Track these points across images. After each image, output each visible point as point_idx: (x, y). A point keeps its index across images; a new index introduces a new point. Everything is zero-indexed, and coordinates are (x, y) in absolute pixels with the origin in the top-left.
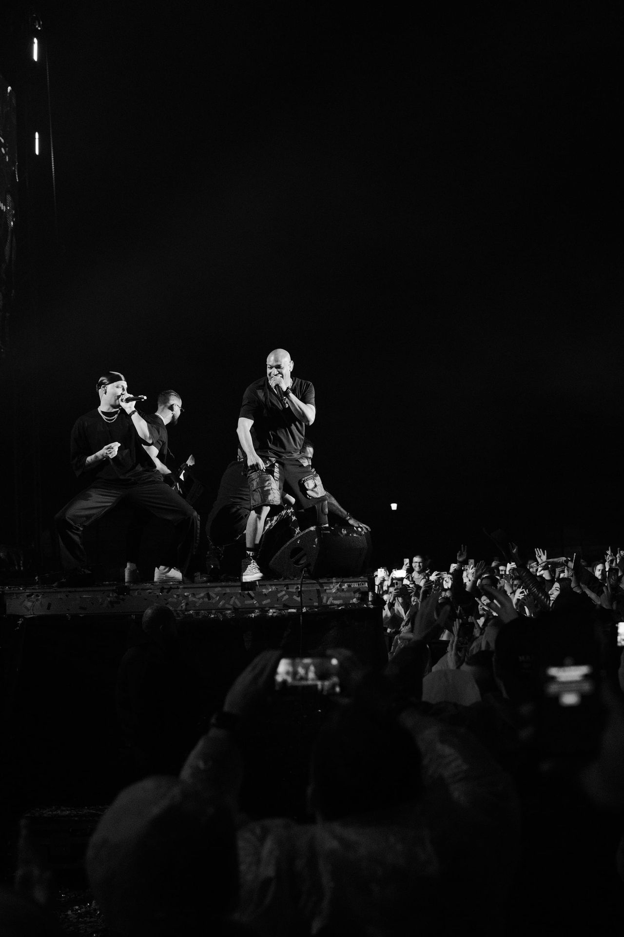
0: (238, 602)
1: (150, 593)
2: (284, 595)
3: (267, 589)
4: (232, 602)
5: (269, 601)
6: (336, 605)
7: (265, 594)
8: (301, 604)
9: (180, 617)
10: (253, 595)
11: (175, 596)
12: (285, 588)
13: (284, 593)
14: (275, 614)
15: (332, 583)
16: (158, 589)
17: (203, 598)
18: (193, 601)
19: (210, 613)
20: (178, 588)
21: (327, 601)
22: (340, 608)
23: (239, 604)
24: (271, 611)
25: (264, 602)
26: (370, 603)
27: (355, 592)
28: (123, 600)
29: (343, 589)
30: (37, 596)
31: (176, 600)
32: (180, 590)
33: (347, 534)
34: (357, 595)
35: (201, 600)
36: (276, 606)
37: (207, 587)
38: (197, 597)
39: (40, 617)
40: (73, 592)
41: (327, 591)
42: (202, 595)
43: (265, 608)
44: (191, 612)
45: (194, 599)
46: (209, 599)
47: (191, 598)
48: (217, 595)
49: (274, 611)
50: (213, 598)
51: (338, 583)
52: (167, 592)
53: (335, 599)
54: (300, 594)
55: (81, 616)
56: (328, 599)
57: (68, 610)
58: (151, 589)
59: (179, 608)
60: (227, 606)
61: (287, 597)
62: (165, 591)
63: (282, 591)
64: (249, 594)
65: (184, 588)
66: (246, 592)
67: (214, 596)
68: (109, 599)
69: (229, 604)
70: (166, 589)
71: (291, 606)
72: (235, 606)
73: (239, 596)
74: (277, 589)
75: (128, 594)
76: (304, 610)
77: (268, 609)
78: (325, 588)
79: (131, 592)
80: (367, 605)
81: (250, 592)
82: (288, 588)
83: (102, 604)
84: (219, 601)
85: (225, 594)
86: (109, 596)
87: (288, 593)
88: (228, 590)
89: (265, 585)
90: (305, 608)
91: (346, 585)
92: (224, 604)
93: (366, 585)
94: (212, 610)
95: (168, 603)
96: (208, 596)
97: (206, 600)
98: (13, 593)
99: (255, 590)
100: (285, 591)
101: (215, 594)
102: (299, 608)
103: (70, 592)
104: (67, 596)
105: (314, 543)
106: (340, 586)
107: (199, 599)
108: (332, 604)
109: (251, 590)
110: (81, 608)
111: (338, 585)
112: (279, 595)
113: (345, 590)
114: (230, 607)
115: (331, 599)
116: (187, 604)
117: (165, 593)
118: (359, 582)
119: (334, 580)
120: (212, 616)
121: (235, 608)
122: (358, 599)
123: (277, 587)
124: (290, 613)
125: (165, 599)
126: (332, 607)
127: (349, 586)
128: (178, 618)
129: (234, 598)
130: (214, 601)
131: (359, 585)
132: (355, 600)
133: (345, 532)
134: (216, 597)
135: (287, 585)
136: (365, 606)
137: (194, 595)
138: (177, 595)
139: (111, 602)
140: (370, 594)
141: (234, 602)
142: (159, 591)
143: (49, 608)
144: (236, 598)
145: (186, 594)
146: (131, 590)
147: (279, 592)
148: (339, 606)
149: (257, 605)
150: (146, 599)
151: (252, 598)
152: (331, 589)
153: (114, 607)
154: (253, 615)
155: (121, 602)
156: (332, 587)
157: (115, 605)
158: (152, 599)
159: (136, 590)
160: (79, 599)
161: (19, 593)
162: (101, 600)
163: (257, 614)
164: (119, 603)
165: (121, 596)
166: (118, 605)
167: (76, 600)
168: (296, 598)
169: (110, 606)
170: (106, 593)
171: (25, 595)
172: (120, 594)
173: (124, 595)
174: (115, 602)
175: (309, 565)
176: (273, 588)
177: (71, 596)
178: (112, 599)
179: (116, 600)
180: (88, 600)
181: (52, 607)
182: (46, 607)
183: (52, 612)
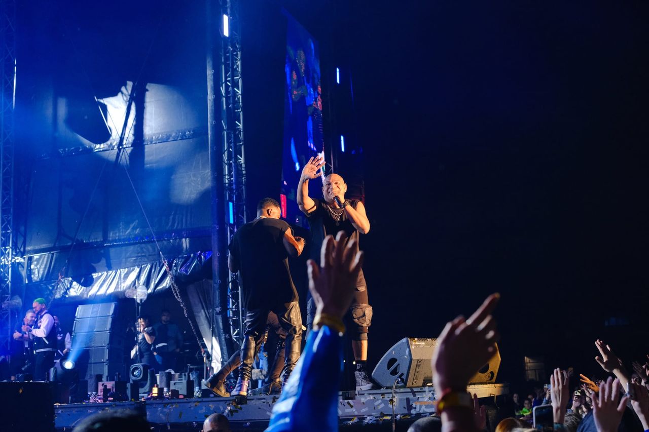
1: (264, 402)
2: (380, 404)
3: (366, 398)
7: (363, 403)
8: (394, 412)
10: (352, 404)
12: (381, 397)
13: (380, 401)
14: (371, 421)
15: (425, 392)
21: (420, 410)
24: (368, 418)
25: (363, 410)
28: (241, 408)
30: (172, 406)
36: (373, 414)
39: (172, 425)
40: (200, 402)
41: (420, 400)
43: (364, 415)
49: (371, 418)
51: (430, 392)
53: (427, 407)
56: (421, 407)
57: (196, 418)
58: (264, 399)
61: (383, 405)
63: (378, 399)
64: (348, 403)
66: (346, 401)
68: (229, 408)
71: (385, 414)
74: (374, 398)
75: (246, 403)
76: (398, 417)
77: (366, 416)
78: (418, 397)
79: (248, 401)
81: (350, 401)
82: (383, 397)
86: (229, 405)
87: (383, 401)
89: (363, 394)
98: (153, 404)
99: (355, 399)
100: (381, 400)
102: (394, 416)
103: (198, 402)
104: (196, 405)
105: (405, 354)
108: (424, 412)
109: (351, 399)
111: (430, 394)
112: (376, 404)
115: (423, 407)
119: (427, 389)
123: (375, 396)
124: (384, 420)
135: (383, 394)
139: (230, 410)
142: (272, 400)
143: (180, 416)
146: (248, 400)
147: (376, 401)
149: (356, 413)
150: (260, 408)
151: (352, 407)
152: (423, 398)
153: (232, 415)
154: (351, 422)
155: (240, 411)
156: (424, 395)
157: (233, 413)
158: (265, 408)
159: (253, 399)
160: (204, 408)
161: (158, 404)
162: (222, 409)
163: (355, 420)
164: (237, 411)
165: (239, 406)
166: (236, 413)
167: (202, 409)
168: (390, 406)
169: (229, 414)
170: (228, 403)
171: (162, 405)
172: (238, 403)
173: (242, 404)
174: (234, 411)
175: (402, 374)
176: (371, 397)
177: (199, 405)
178: (232, 408)
179: (235, 409)
180: (211, 409)
181: (182, 415)
182: (178, 415)
183: (182, 420)
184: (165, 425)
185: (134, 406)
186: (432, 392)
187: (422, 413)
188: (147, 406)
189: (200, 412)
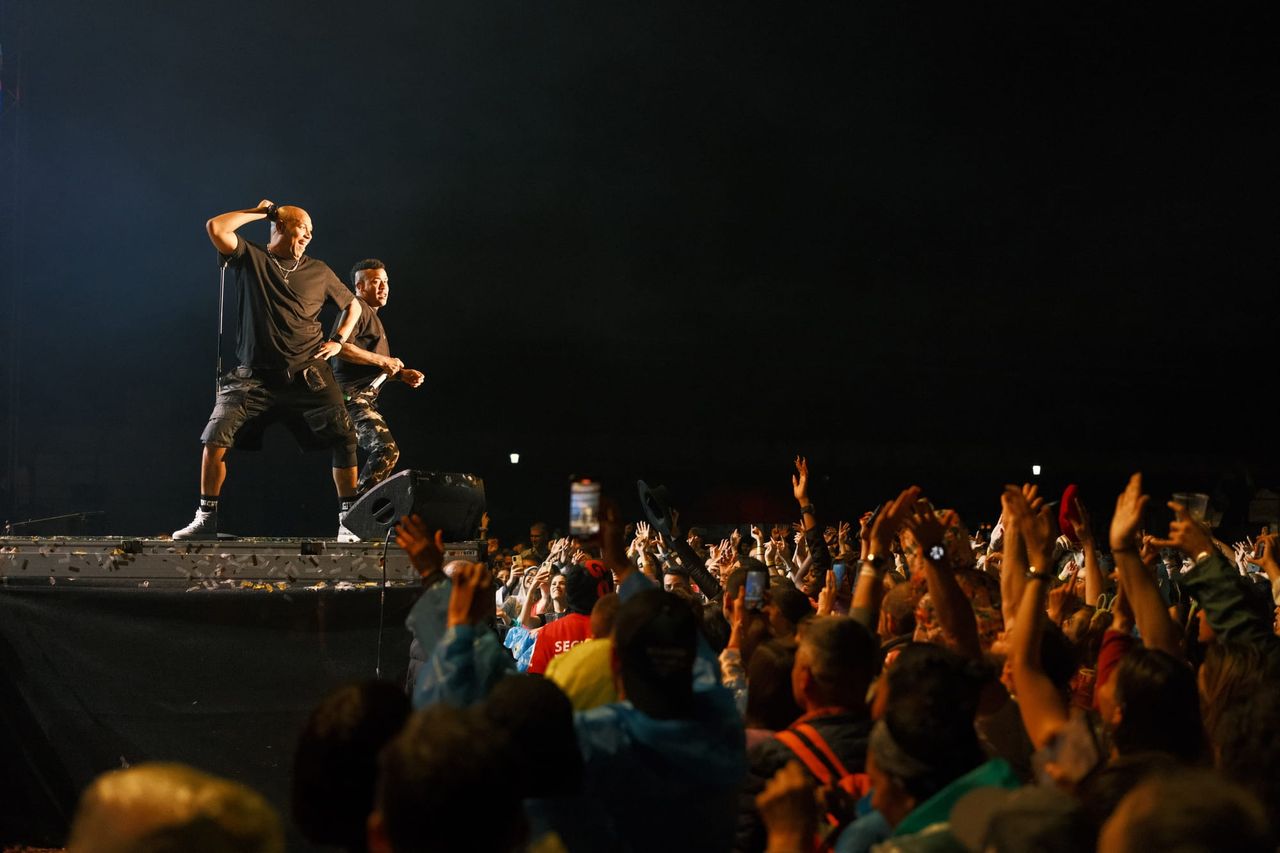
0: (294, 569)
1: (171, 552)
2: (362, 563)
3: (337, 553)
4: (286, 569)
5: (339, 570)
7: (335, 561)
8: (384, 576)
9: (212, 586)
10: (317, 561)
11: (207, 557)
12: (362, 553)
13: (360, 559)
14: (346, 588)
16: (183, 547)
17: (246, 562)
18: (232, 565)
19: (256, 583)
20: (212, 547)
23: (296, 573)
24: (341, 583)
25: (333, 571)
28: (132, 560)
30: (9, 549)
31: (208, 564)
32: (214, 550)
33: (453, 484)
35: (244, 564)
36: (347, 577)
37: (252, 548)
38: (239, 560)
39: (11, 580)
40: (59, 546)
42: (245, 558)
43: (333, 579)
44: (229, 581)
45: (234, 563)
46: (255, 564)
47: (229, 562)
48: (267, 558)
49: (346, 583)
50: (261, 563)
52: (197, 552)
54: (383, 561)
55: (71, 579)
57: (53, 571)
58: (173, 546)
59: (212, 575)
60: (280, 575)
61: (364, 565)
62: (193, 550)
63: (358, 557)
64: (311, 560)
65: (221, 547)
66: (308, 556)
67: (262, 560)
68: (112, 558)
69: (283, 572)
70: (194, 547)
71: (370, 577)
72: (292, 576)
73: (298, 561)
74: (351, 554)
75: (141, 552)
76: (388, 583)
77: (337, 580)
79: (143, 549)
81: (313, 556)
82: (366, 554)
83: (101, 564)
84: (270, 566)
85: (278, 557)
86: (112, 554)
87: (365, 560)
88: (282, 553)
89: (335, 548)
90: (388, 581)
92: (276, 572)
94: (258, 578)
95: (194, 568)
96: (255, 560)
97: (251, 564)
99: (320, 554)
100: (363, 557)
101: (264, 557)
102: (381, 581)
103: (56, 546)
104: (52, 551)
105: (405, 493)
107: (241, 563)
109: (315, 553)
110: (71, 569)
112: (354, 563)
114: (285, 576)
116: (223, 570)
117: (192, 553)
120: (259, 587)
121: (290, 578)
123: (353, 551)
124: (368, 587)
125: (193, 562)
128: (210, 589)
129: (290, 563)
130: (261, 567)
133: (450, 481)
134: (265, 562)
135: (365, 550)
137: (234, 557)
138: (210, 556)
139: (115, 562)
141: (290, 569)
142: (185, 549)
143: (24, 567)
144: (294, 563)
145: (223, 555)
146: (146, 547)
147: (353, 558)
149: (323, 576)
150: (165, 561)
151: (316, 565)
153: (117, 568)
154: (315, 588)
155: (130, 563)
157: (120, 567)
158: (174, 561)
159: (153, 547)
160: (68, 555)
162: (100, 559)
163: (321, 586)
164: (126, 564)
165: (130, 555)
166: (125, 567)
167: (65, 557)
168: (380, 567)
169: (113, 567)
170: (109, 549)
172: (127, 551)
173: (134, 552)
174: (121, 563)
176: (347, 552)
177: (58, 551)
178: (117, 558)
179: (122, 560)
180: (82, 558)
181: (28, 566)
182: (21, 565)
183: (29, 573)
189: (61, 561)
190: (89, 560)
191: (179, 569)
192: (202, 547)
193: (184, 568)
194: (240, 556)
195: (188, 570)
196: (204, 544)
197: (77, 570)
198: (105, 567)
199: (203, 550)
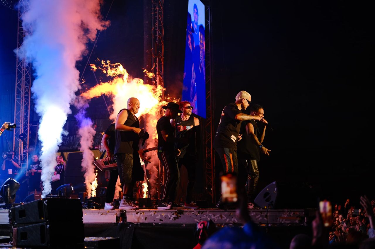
0: (235, 220)
1: (193, 214)
2: (260, 217)
4: (233, 220)
6: (286, 223)
8: (267, 222)
11: (205, 216)
13: (259, 216)
16: (197, 212)
17: (218, 217)
18: (213, 219)
19: (222, 225)
20: (207, 212)
21: (282, 221)
22: (289, 225)
26: (305, 223)
27: (297, 217)
28: (180, 217)
29: (291, 216)
30: (141, 213)
32: (207, 213)
34: (298, 219)
35: (218, 218)
37: (221, 212)
38: (216, 216)
39: (141, 224)
40: (157, 212)
41: (282, 216)
42: (218, 215)
45: (214, 218)
46: (222, 218)
47: (213, 217)
50: (224, 217)
51: (288, 212)
52: (202, 214)
53: (286, 220)
54: (266, 216)
55: (160, 224)
57: (155, 221)
58: (193, 212)
60: (231, 222)
62: (200, 213)
63: (258, 215)
65: (210, 212)
68: (173, 216)
69: (232, 221)
70: (201, 212)
71: (262, 223)
74: (256, 214)
75: (183, 214)
76: (270, 225)
78: (281, 214)
79: (184, 213)
80: (303, 224)
82: (261, 214)
83: (170, 218)
84: (226, 220)
85: (230, 215)
86: (173, 214)
87: (261, 216)
90: (270, 224)
91: (292, 213)
92: (229, 221)
93: (304, 213)
94: (223, 223)
95: (201, 219)
96: (222, 217)
97: (220, 218)
98: (130, 212)
100: (260, 215)
101: (225, 215)
102: (267, 224)
103: (156, 212)
104: (154, 214)
105: (274, 190)
106: (290, 213)
107: (217, 217)
108: (285, 223)
110: (160, 220)
111: (288, 213)
112: (257, 217)
113: (292, 215)
114: (232, 222)
115: (284, 220)
117: (200, 214)
118: (299, 211)
119: (286, 210)
120: (223, 226)
121: (234, 223)
122: (299, 221)
123: (257, 213)
125: (200, 217)
126: (285, 224)
127: (294, 214)
129: (234, 217)
130: (224, 219)
131: (299, 213)
132: (297, 221)
134: (225, 217)
135: (261, 212)
136: (302, 225)
137: (214, 215)
138: (206, 215)
139: (174, 217)
140: (306, 218)
141: (234, 220)
142: (198, 213)
143: (146, 220)
144: (235, 218)
145: (210, 215)
146: (185, 212)
148: (288, 224)
150: (191, 217)
152: (284, 215)
153: (175, 220)
156: (285, 214)
157: (176, 219)
158: (194, 217)
159: (187, 212)
160: (159, 215)
161: (133, 212)
162: (169, 217)
164: (178, 218)
165: (179, 215)
167: (158, 216)
168: (265, 219)
169: (174, 219)
170: (173, 213)
171: (136, 213)
172: (178, 214)
173: (181, 214)
175: (272, 202)
176: (254, 213)
177: (156, 213)
178: (175, 216)
179: (177, 217)
180: (164, 216)
181: (147, 219)
182: (145, 219)
183: (146, 222)
184: (137, 224)
185: (119, 213)
186: (289, 212)
187: (284, 223)
188: (127, 213)
189: (157, 217)
190: (166, 217)
191: (196, 220)
192: (203, 212)
193: (197, 219)
194: (216, 215)
195: (199, 220)
196: (204, 211)
197: (162, 220)
198: (171, 219)
199: (204, 213)
